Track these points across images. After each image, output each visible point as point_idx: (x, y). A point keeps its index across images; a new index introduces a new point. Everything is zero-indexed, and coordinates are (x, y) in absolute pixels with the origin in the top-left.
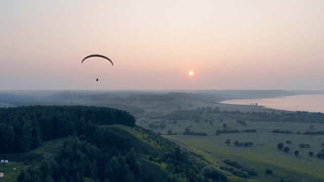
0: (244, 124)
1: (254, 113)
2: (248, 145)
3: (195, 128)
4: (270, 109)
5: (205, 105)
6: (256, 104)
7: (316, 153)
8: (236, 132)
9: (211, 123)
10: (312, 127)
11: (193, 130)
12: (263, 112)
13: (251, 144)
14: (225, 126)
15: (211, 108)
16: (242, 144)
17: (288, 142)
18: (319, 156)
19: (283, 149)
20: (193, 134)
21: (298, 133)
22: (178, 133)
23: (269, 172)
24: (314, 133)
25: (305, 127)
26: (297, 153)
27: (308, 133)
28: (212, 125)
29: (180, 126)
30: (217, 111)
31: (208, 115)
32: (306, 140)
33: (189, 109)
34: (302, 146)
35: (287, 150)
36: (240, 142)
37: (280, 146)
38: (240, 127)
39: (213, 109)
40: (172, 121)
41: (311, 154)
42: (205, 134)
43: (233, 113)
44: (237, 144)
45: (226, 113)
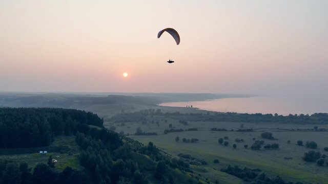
0: (185, 123)
1: (192, 114)
2: (194, 141)
3: (144, 129)
4: (204, 111)
5: (147, 108)
6: (192, 106)
7: (250, 146)
8: (181, 130)
9: (157, 123)
10: (242, 126)
11: (143, 131)
12: (199, 113)
13: (196, 140)
14: (170, 126)
15: (154, 110)
16: (189, 140)
17: (226, 138)
18: (253, 148)
19: (223, 143)
20: (144, 134)
21: (232, 130)
22: (130, 134)
23: (216, 162)
24: (244, 131)
25: (237, 126)
26: (235, 146)
27: (240, 131)
28: (159, 126)
29: (129, 128)
30: (159, 112)
31: (152, 117)
32: (240, 136)
33: (133, 112)
34: (237, 141)
35: (226, 144)
36: (187, 139)
37: (221, 141)
38: (182, 127)
39: (155, 111)
40: (120, 124)
41: (246, 146)
42: (155, 134)
43: (174, 114)
44: (184, 140)
45: (168, 114)
